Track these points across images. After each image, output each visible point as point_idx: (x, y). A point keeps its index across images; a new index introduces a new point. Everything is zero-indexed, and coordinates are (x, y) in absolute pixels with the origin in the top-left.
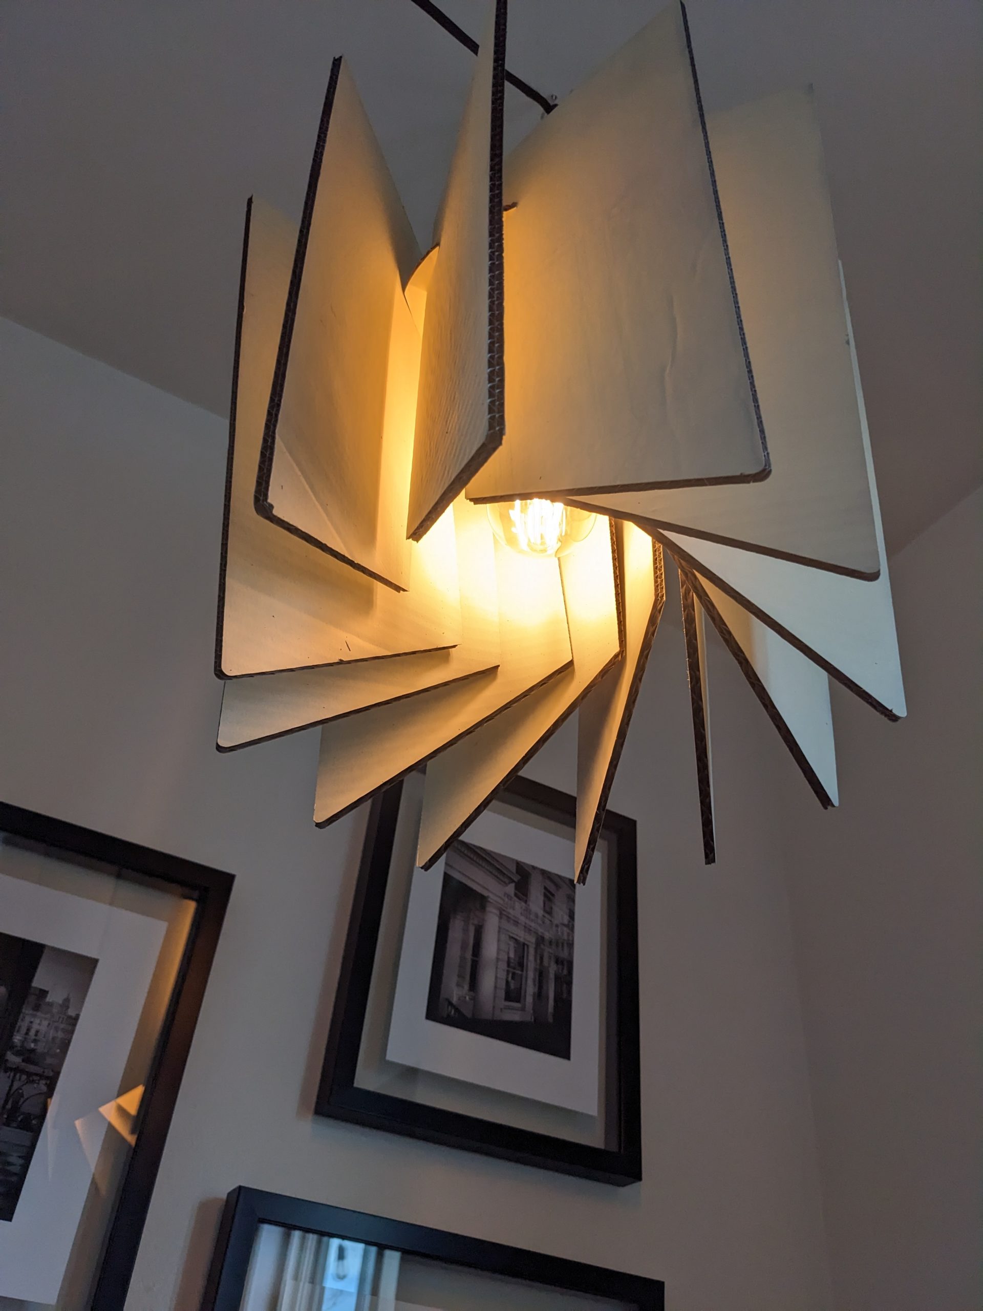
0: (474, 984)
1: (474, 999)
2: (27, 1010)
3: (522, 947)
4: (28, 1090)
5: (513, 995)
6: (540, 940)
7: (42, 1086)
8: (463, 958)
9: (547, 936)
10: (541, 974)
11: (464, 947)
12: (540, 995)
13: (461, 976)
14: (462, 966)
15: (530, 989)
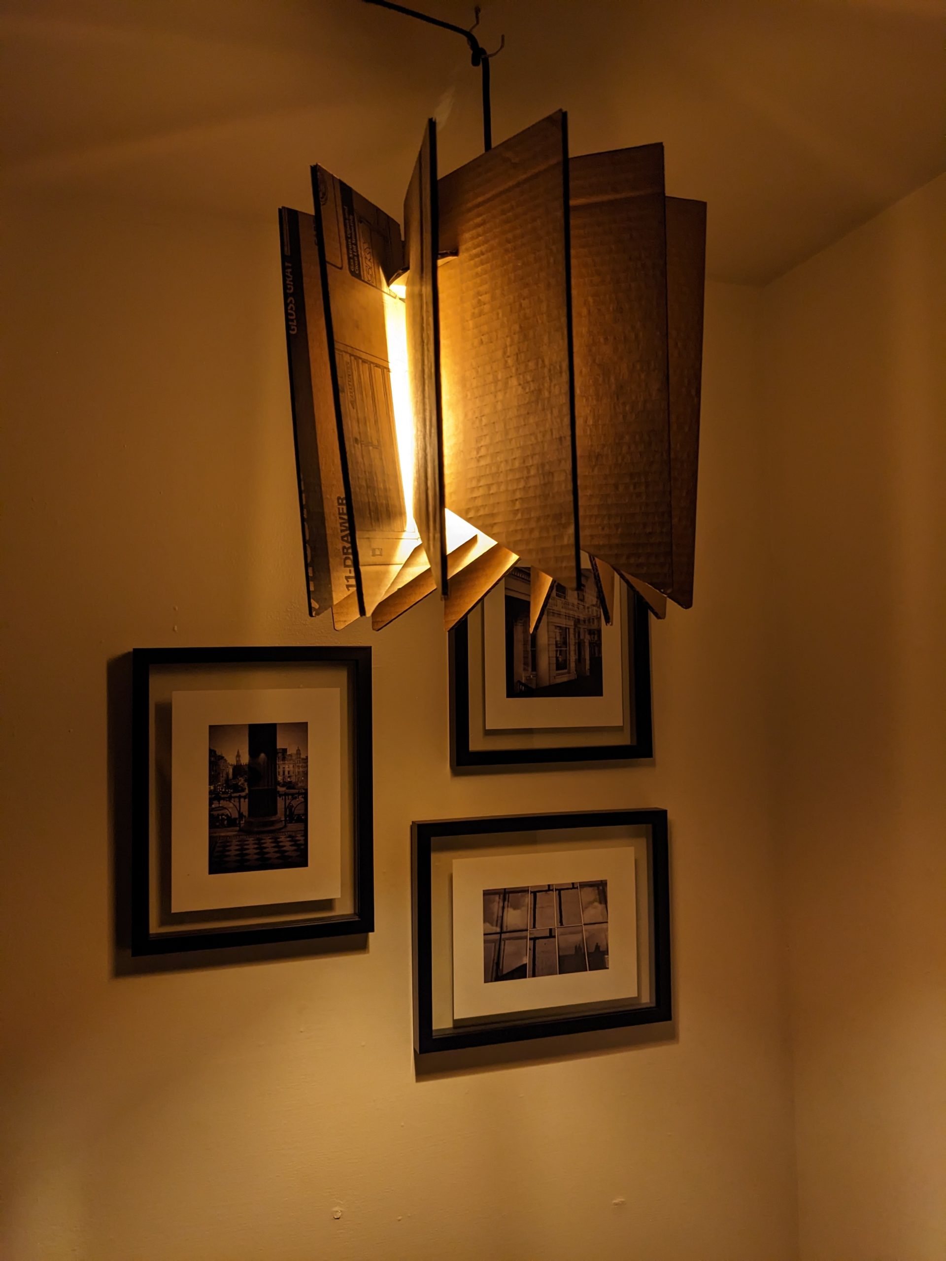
0: (535, 667)
1: (536, 676)
2: (279, 762)
3: (564, 631)
4: (294, 803)
5: (561, 665)
6: (577, 621)
7: (301, 798)
8: (525, 651)
9: (582, 617)
10: (580, 645)
11: (525, 644)
12: (580, 660)
13: (526, 664)
14: (525, 658)
15: (573, 657)
